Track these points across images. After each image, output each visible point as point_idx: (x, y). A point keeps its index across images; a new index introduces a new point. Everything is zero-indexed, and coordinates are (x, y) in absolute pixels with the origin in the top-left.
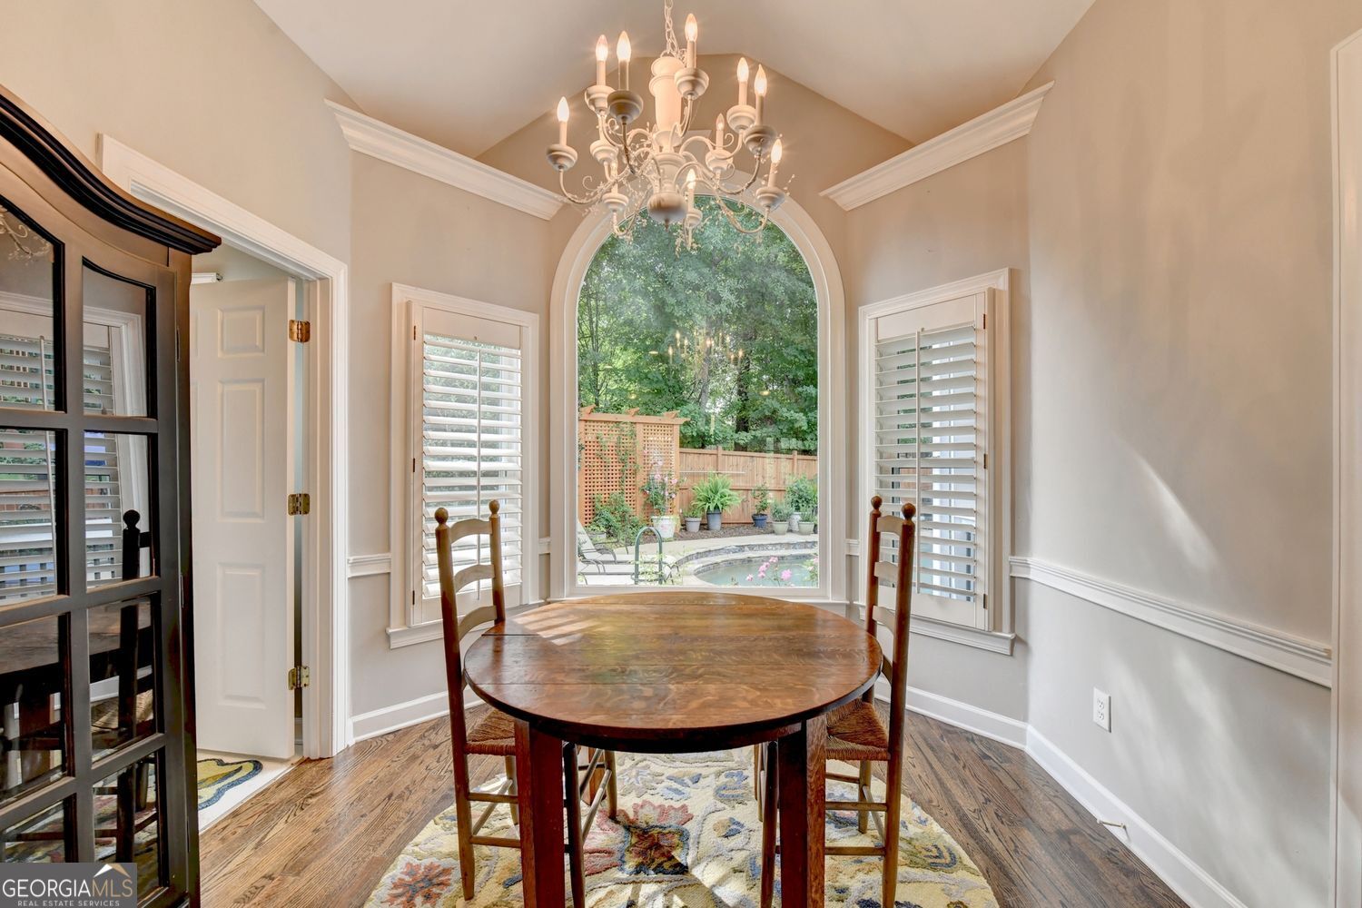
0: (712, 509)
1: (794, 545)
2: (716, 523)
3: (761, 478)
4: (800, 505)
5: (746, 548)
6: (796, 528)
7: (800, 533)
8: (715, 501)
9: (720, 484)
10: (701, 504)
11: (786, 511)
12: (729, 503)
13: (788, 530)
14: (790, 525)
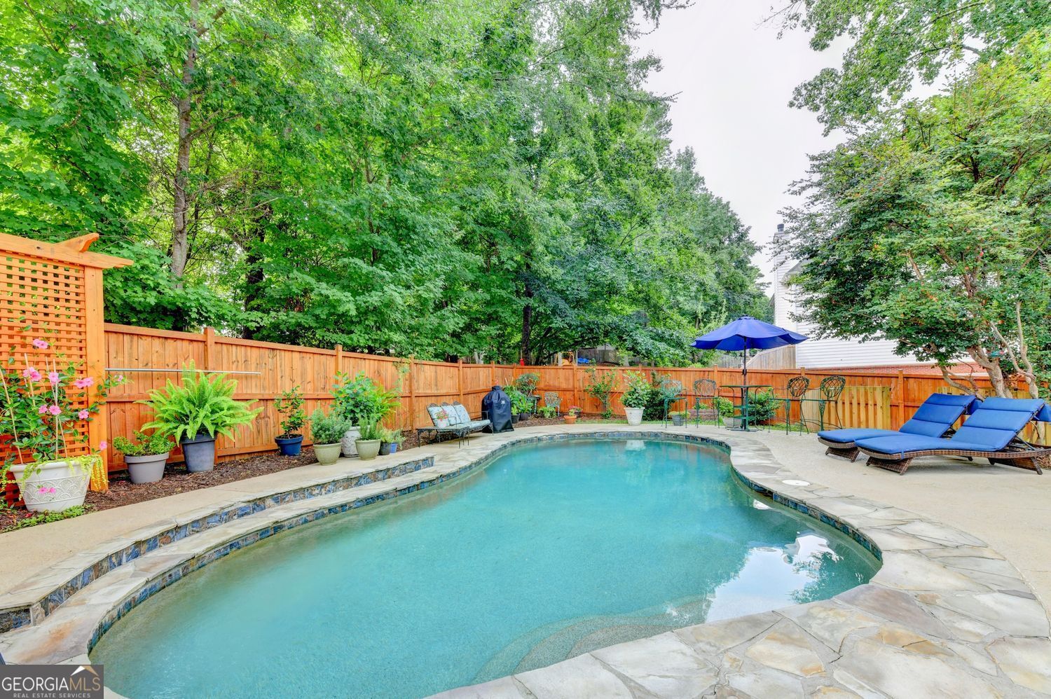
0: (191, 434)
1: (357, 480)
2: (203, 459)
4: (358, 416)
5: (269, 502)
6: (352, 450)
7: (361, 457)
8: (199, 420)
9: (209, 388)
10: (164, 427)
11: (337, 428)
12: (228, 420)
13: (342, 455)
14: (343, 447)
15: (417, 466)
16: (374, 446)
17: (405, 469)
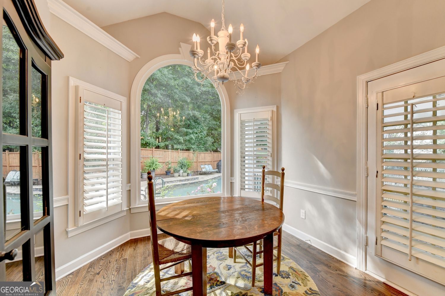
0: (152, 170)
1: (182, 181)
3: (168, 158)
4: (183, 167)
5: (166, 183)
6: (181, 175)
7: (183, 176)
8: (153, 167)
9: (155, 161)
11: (178, 170)
12: (158, 167)
13: (179, 176)
14: (179, 174)
15: (195, 179)
16: (186, 174)
17: (192, 179)
